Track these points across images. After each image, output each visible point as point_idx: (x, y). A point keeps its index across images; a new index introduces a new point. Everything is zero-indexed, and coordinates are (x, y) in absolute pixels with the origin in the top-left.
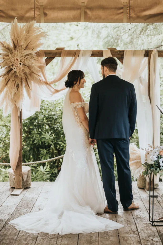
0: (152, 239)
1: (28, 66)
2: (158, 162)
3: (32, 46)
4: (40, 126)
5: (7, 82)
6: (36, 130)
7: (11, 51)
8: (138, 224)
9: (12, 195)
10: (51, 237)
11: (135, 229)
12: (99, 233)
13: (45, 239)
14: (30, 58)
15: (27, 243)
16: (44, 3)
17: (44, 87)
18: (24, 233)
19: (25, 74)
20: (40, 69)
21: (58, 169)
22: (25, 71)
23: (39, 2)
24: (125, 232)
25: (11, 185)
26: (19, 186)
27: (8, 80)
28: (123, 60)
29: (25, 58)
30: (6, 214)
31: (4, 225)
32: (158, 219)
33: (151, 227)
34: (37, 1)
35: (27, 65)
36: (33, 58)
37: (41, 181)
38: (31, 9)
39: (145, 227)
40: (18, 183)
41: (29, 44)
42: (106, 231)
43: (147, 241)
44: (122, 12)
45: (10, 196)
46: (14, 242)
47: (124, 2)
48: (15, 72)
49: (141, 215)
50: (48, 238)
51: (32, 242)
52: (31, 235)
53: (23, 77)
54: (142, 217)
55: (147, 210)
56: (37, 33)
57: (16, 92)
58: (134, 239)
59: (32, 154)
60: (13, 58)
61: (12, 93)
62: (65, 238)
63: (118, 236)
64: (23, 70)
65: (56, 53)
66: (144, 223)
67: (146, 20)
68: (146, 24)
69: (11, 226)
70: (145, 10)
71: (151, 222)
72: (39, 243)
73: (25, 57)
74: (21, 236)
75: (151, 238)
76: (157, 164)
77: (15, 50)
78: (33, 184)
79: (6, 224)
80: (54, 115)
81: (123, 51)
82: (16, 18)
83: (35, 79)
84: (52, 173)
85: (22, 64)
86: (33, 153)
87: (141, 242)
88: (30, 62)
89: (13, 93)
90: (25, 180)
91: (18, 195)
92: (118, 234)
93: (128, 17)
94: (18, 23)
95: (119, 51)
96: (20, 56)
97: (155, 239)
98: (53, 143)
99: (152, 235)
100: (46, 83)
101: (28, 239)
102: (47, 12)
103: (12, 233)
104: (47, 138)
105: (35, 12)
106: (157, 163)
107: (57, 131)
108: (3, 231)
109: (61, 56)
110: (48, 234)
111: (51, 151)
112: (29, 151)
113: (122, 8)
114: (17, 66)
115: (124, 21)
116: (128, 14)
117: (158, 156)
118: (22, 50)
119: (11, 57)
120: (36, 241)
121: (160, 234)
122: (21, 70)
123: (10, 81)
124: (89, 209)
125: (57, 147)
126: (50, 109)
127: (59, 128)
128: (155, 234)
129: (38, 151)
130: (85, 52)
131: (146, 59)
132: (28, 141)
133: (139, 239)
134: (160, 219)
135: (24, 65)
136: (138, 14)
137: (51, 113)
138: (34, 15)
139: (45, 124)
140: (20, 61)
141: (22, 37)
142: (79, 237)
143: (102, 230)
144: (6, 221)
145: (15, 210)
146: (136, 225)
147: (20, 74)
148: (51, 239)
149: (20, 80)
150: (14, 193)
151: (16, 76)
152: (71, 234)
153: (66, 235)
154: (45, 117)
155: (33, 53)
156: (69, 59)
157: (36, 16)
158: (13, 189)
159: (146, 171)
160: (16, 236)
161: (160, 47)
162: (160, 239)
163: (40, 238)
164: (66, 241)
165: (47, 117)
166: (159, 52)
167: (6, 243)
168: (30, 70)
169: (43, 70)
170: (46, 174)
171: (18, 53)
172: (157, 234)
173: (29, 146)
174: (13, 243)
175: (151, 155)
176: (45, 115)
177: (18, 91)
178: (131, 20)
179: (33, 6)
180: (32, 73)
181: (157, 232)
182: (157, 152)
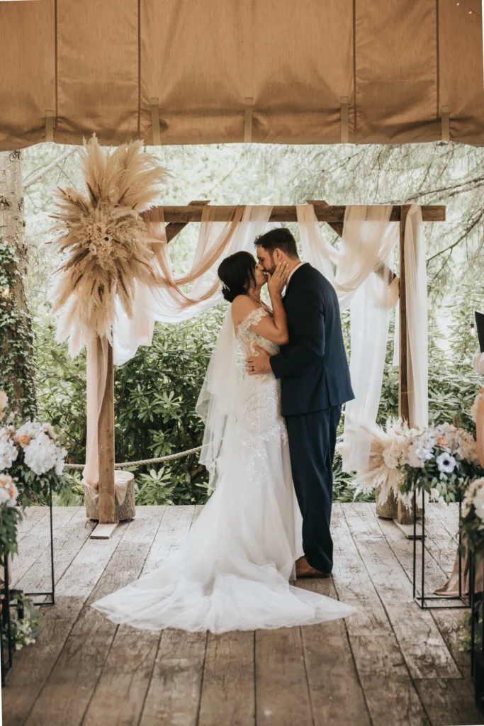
0: (424, 640)
1: (123, 245)
2: (433, 462)
3: (134, 197)
4: (150, 377)
5: (78, 281)
6: (142, 388)
7: (85, 210)
8: (389, 604)
9: (93, 538)
10: (192, 640)
11: (384, 618)
12: (302, 628)
13: (178, 643)
14: (128, 225)
15: (137, 653)
16: (160, 100)
17: (163, 291)
18: (127, 630)
19: (117, 261)
20: (153, 250)
21: (190, 475)
22: (116, 256)
23: (150, 97)
24: (361, 623)
25: (90, 514)
26: (109, 515)
27: (78, 277)
28: (342, 227)
29: (117, 226)
30: (83, 585)
31: (81, 610)
32: (433, 591)
33: (420, 612)
34: (144, 96)
35: (122, 242)
36: (136, 227)
37: (153, 504)
38: (131, 113)
39: (406, 612)
40: (107, 508)
41: (125, 193)
42: (318, 622)
43: (414, 645)
44: (339, 120)
45: (89, 540)
46: (107, 653)
47: (341, 97)
48: (95, 257)
49: (392, 582)
50: (186, 642)
51: (148, 651)
52: (145, 634)
53: (111, 270)
54: (394, 587)
55: (404, 571)
56: (146, 167)
57: (97, 304)
58: (384, 643)
59: (132, 441)
60: (90, 227)
61: (87, 306)
62: (225, 640)
63: (345, 634)
64: (112, 253)
65: (190, 213)
66: (402, 601)
67: (392, 136)
68: (385, 146)
69: (98, 614)
70: (389, 114)
71: (418, 599)
72: (164, 653)
73: (117, 224)
74: (123, 637)
75: (423, 638)
76: (432, 468)
77: (95, 207)
78: (140, 512)
79: (86, 609)
80: (182, 352)
81: (343, 208)
82: (94, 134)
83: (140, 272)
84: (179, 485)
85: (111, 238)
86: (136, 438)
87: (399, 647)
88: (128, 236)
89: (91, 306)
90: (121, 502)
91: (107, 538)
92: (346, 629)
93: (352, 131)
94: (102, 145)
95: (334, 206)
96: (106, 221)
97: (431, 641)
98: (180, 416)
99: (423, 632)
100: (168, 283)
101: (140, 644)
102: (168, 121)
103: (100, 630)
104: (165, 406)
105: (139, 121)
106: (431, 466)
107: (190, 389)
108: (80, 626)
109: (200, 221)
110: (184, 632)
111: (174, 433)
112: (126, 434)
113: (338, 110)
114: (98, 243)
115: (342, 139)
116: (351, 123)
117: (435, 450)
118: (110, 208)
119: (85, 224)
120: (158, 649)
121: (442, 629)
122: (109, 252)
123: (83, 278)
124: (272, 570)
125: (189, 423)
126: (173, 341)
127: (193, 383)
128: (430, 630)
129: (147, 434)
130: (256, 210)
131: (395, 225)
132: (123, 412)
133: (394, 641)
134: (438, 593)
135: (116, 241)
136: (375, 123)
137: (175, 349)
138: (139, 127)
139: (163, 374)
140: (107, 233)
141: (111, 177)
142: (257, 639)
143: (308, 621)
144: (84, 601)
145: (104, 575)
146: (384, 608)
147: (105, 263)
148: (192, 643)
149: (106, 276)
150: (96, 533)
151: (97, 268)
152: (238, 631)
153: (226, 633)
154: (161, 357)
155: (135, 214)
156: (219, 228)
157: (142, 129)
158: (95, 524)
159: (406, 483)
160: (112, 638)
161: (417, 197)
162: (442, 640)
163: (165, 641)
164: (227, 649)
165: (165, 357)
166: (424, 208)
167: (89, 655)
168: (130, 252)
169: (161, 252)
170: (164, 487)
171: (100, 215)
172: (434, 629)
173: (126, 423)
174: (104, 653)
175: (417, 448)
176: (161, 353)
177: (102, 300)
178: (357, 136)
179: (135, 107)
180: (134, 260)
181: (434, 623)
182: (430, 440)
